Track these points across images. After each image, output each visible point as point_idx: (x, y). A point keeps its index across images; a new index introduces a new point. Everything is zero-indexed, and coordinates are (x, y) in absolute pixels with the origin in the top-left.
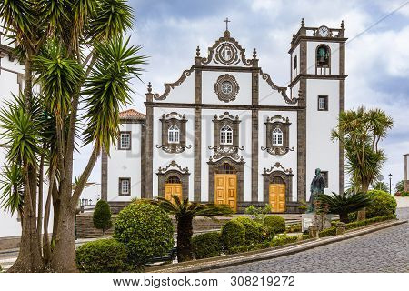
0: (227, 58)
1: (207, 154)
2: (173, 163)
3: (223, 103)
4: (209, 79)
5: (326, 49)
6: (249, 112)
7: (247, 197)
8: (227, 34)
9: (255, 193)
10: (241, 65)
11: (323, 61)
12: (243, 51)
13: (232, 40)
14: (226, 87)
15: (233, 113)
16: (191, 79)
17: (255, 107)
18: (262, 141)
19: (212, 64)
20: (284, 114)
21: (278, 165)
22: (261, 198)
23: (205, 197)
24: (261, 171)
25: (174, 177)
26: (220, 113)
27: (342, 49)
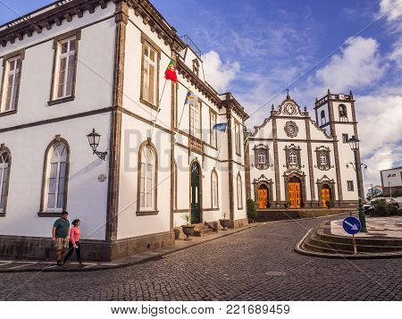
0: (290, 111)
1: (282, 170)
2: (263, 176)
3: (290, 138)
4: (281, 123)
5: (343, 106)
6: (306, 144)
7: (309, 198)
8: (288, 97)
9: (313, 195)
10: (299, 115)
11: (343, 114)
12: (299, 107)
13: (293, 101)
14: (290, 129)
15: (296, 144)
16: (270, 124)
17: (308, 141)
18: (315, 162)
19: (282, 115)
20: (326, 145)
21: (325, 176)
22: (317, 199)
23: (283, 198)
24: (315, 181)
25: (264, 186)
26: (289, 144)
27: (353, 107)
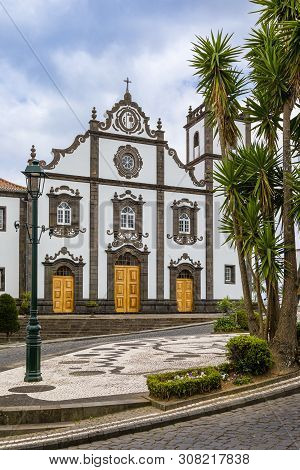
0: (129, 125)
1: (106, 239)
2: (64, 250)
3: (124, 179)
4: (108, 149)
6: (154, 193)
7: (152, 294)
8: (128, 96)
9: (160, 289)
10: (145, 135)
12: (146, 119)
13: (135, 105)
14: (127, 161)
15: (136, 192)
16: (85, 147)
17: (160, 188)
18: (168, 228)
19: (111, 130)
20: (193, 198)
21: (185, 256)
22: (167, 296)
23: (102, 294)
24: (167, 263)
25: (66, 267)
26: (121, 190)
27: (248, 130)
